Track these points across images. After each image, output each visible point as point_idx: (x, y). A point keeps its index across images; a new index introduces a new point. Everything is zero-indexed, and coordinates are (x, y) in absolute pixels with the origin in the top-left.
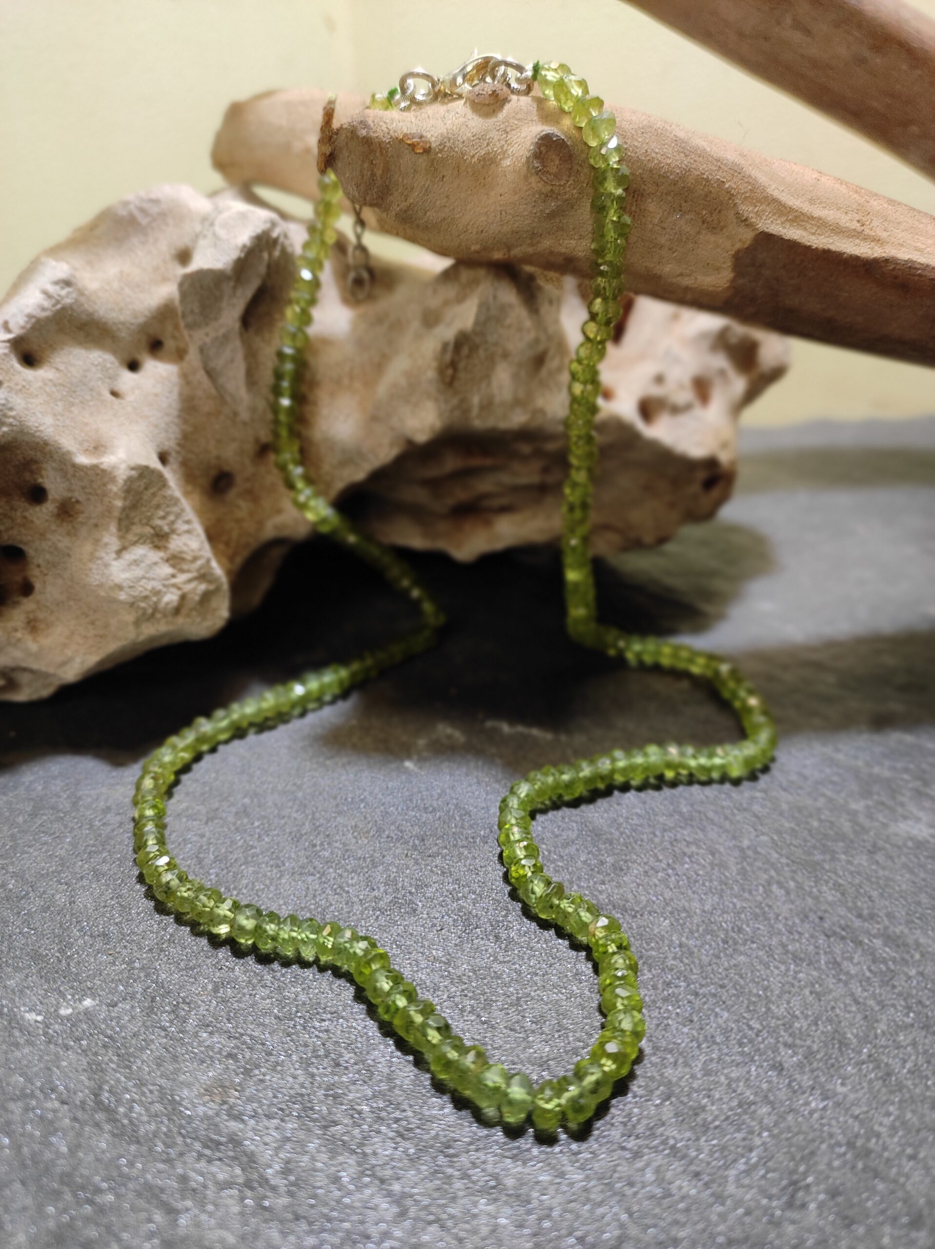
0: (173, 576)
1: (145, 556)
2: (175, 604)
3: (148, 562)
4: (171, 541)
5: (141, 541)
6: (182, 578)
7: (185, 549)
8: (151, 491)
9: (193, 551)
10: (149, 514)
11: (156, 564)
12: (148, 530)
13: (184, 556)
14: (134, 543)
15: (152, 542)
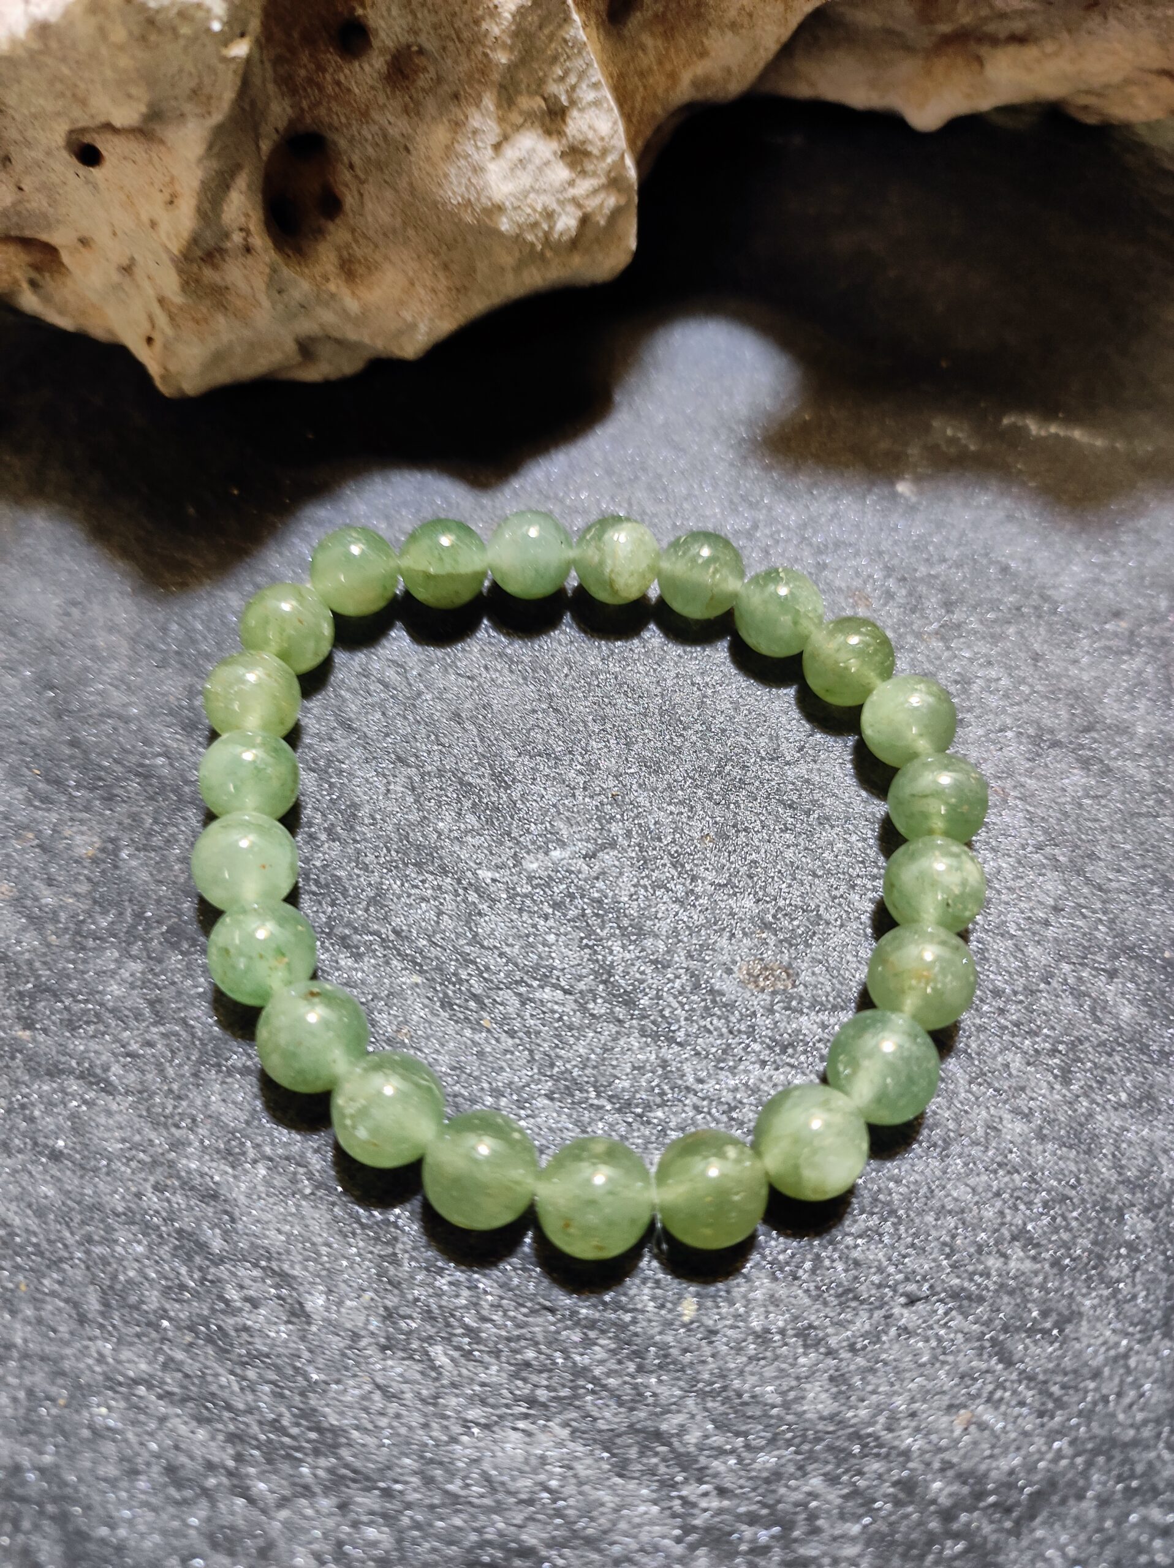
0: (571, 183)
1: (534, 150)
2: (573, 233)
3: (538, 162)
4: (569, 121)
5: (528, 124)
6: (584, 186)
7: (590, 135)
8: (546, 31)
9: (602, 139)
10: (541, 74)
11: (547, 163)
12: (538, 103)
13: (590, 148)
14: (518, 128)
15: (543, 125)
